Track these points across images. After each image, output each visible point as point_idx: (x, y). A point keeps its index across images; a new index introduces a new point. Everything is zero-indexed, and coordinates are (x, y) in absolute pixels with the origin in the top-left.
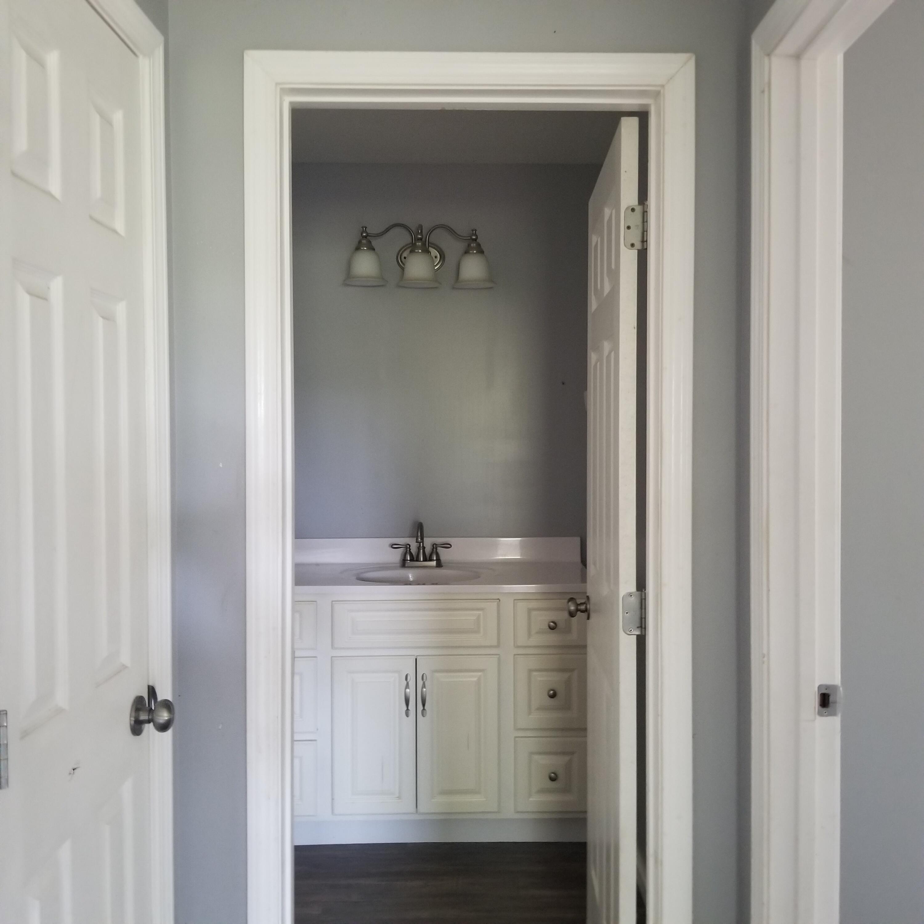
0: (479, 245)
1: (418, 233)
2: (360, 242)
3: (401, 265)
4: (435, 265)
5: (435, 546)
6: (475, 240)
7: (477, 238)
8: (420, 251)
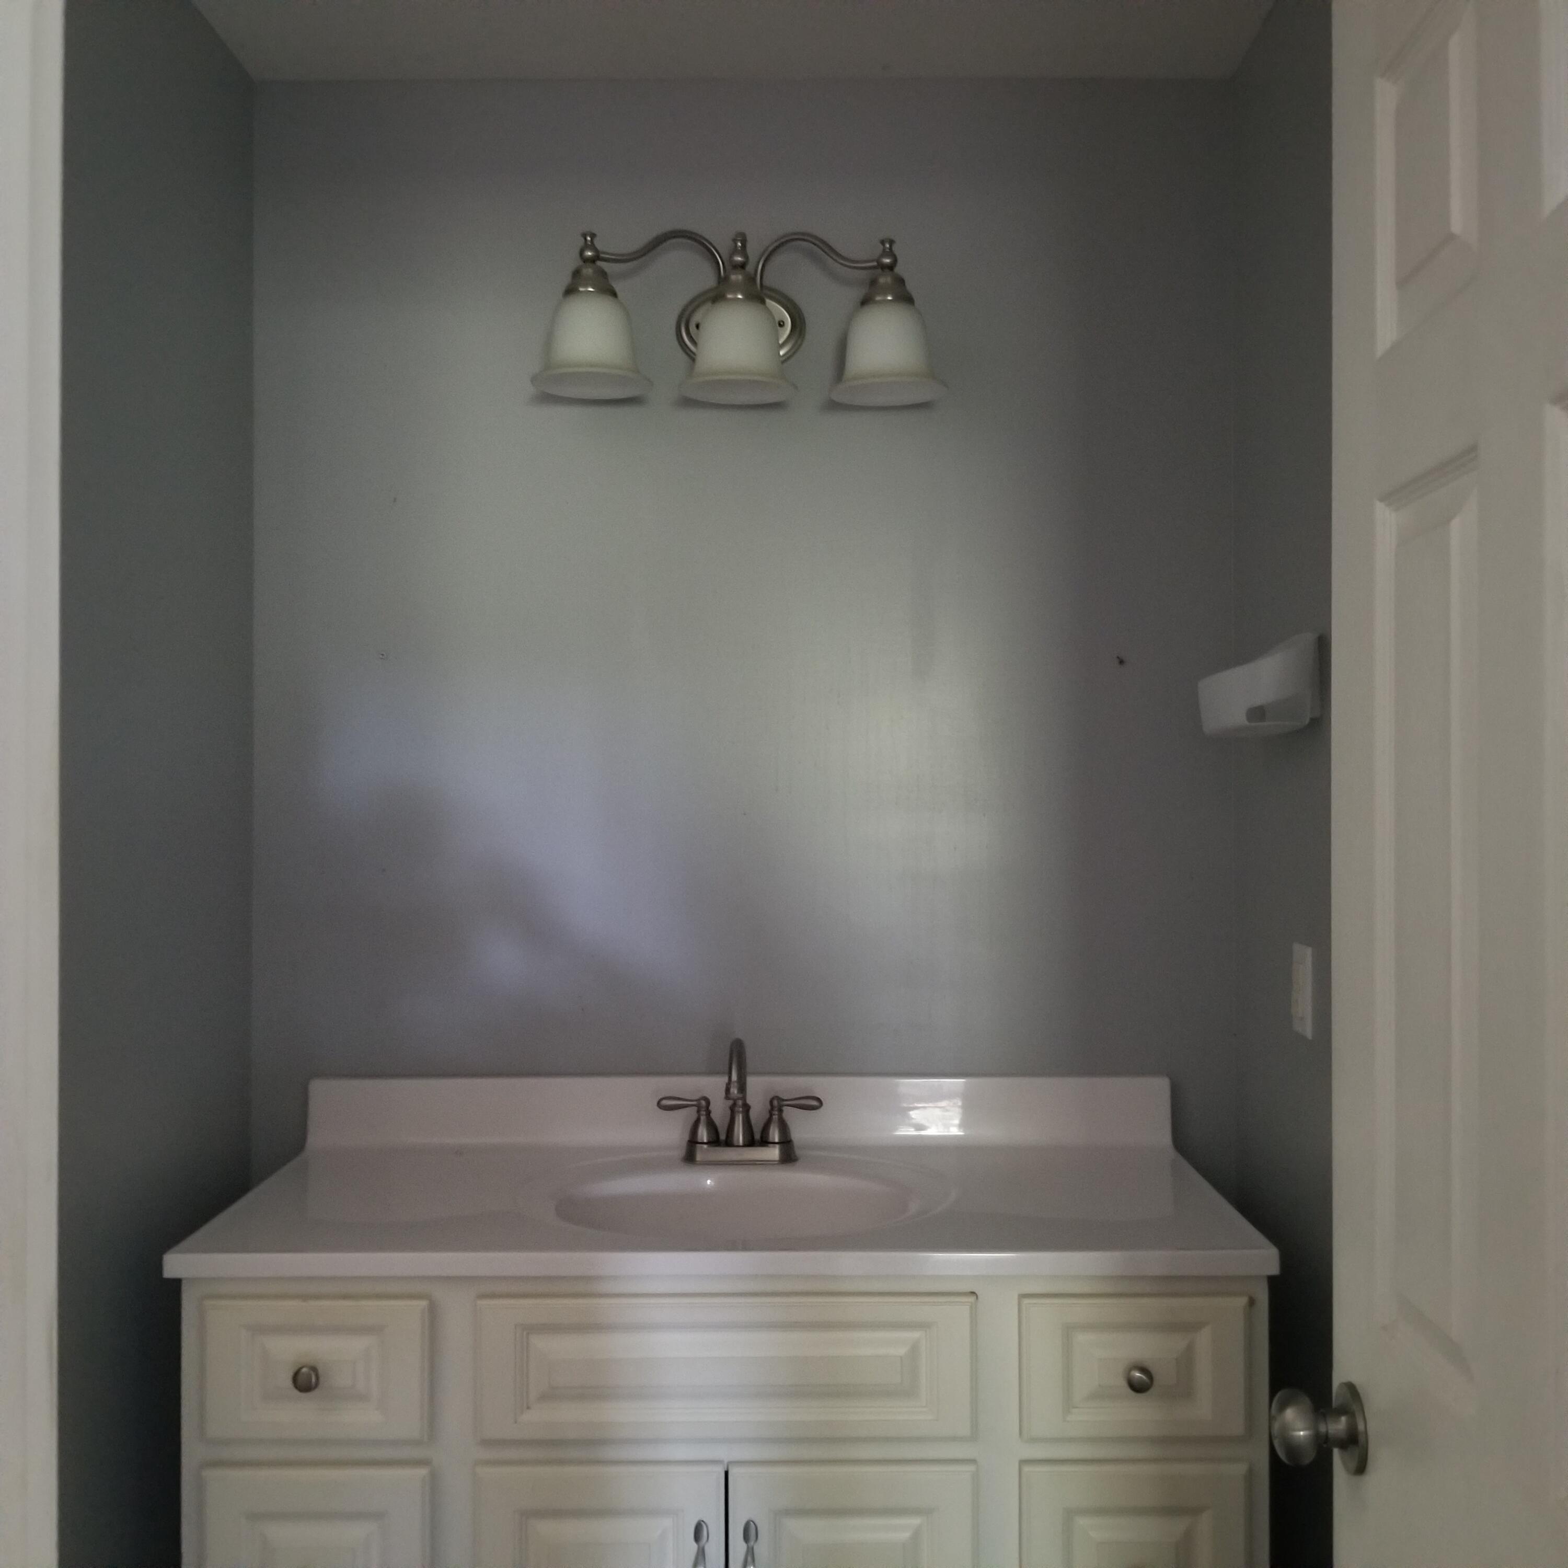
0: (901, 281)
1: (735, 251)
2: (576, 273)
3: (686, 345)
4: (781, 342)
5: (775, 1103)
6: (891, 267)
7: (895, 261)
8: (740, 296)
